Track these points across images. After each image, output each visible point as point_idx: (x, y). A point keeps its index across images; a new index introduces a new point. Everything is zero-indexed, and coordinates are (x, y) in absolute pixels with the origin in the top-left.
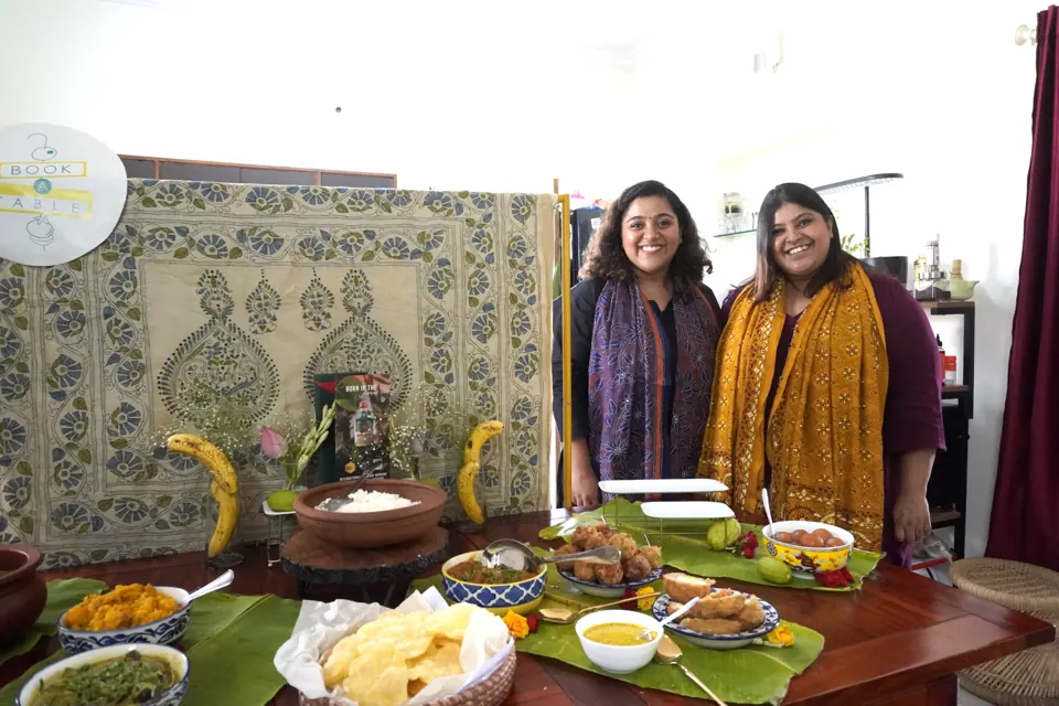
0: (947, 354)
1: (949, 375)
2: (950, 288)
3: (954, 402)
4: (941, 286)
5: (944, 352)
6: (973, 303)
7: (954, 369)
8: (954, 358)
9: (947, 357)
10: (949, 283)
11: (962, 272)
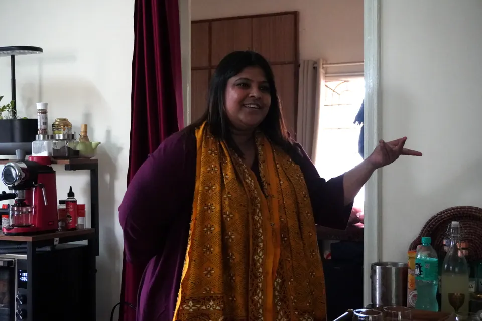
0: (78, 203)
1: (80, 220)
2: (79, 148)
3: (85, 242)
4: (72, 146)
5: (75, 202)
6: (97, 160)
7: (83, 215)
8: (83, 206)
9: (78, 205)
10: (78, 143)
11: (88, 135)
